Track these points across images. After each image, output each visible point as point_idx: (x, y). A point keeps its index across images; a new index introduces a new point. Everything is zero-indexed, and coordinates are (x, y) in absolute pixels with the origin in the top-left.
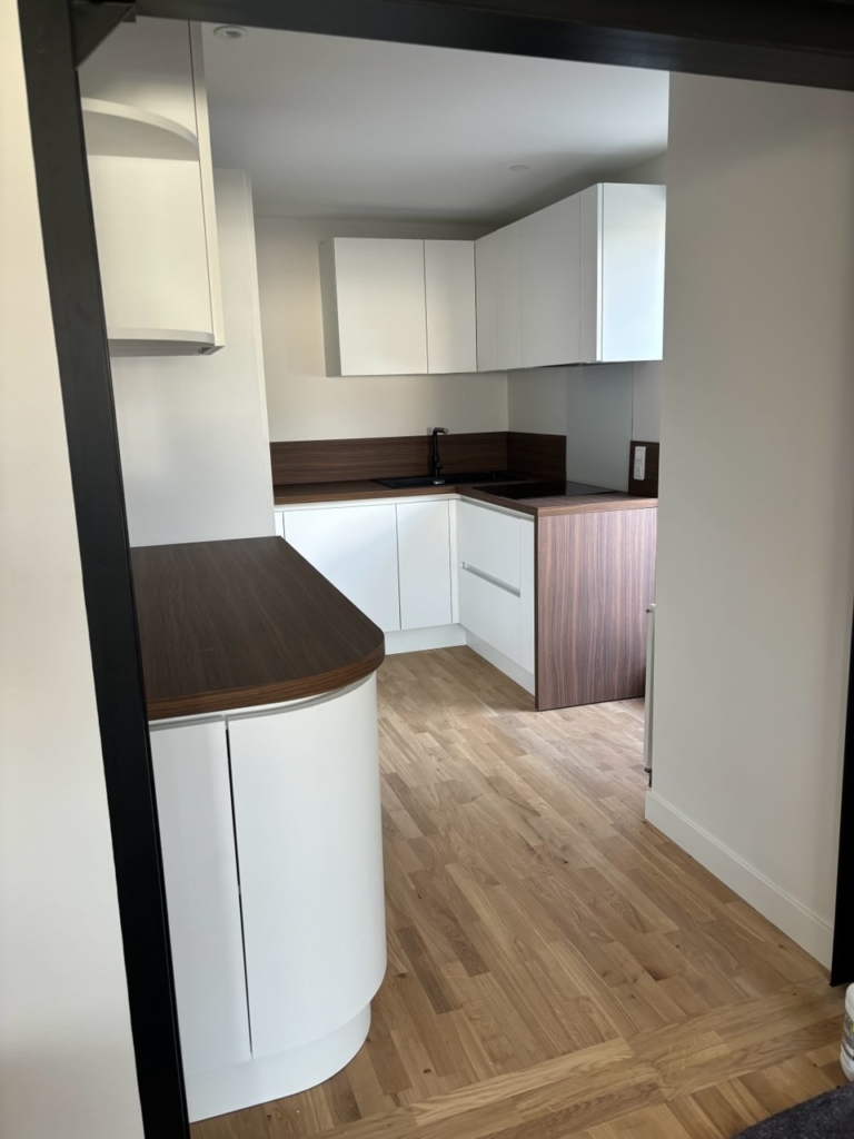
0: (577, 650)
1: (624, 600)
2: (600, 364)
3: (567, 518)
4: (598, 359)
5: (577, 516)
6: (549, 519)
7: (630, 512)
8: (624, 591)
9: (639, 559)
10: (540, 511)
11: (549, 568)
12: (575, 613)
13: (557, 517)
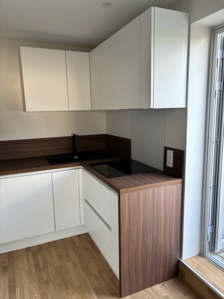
0: (142, 262)
1: (165, 232)
2: (153, 109)
3: (136, 193)
4: (152, 107)
5: (141, 192)
6: (126, 195)
7: (168, 187)
8: (165, 227)
9: (172, 210)
10: (121, 191)
11: (127, 221)
12: (140, 243)
13: (131, 194)
